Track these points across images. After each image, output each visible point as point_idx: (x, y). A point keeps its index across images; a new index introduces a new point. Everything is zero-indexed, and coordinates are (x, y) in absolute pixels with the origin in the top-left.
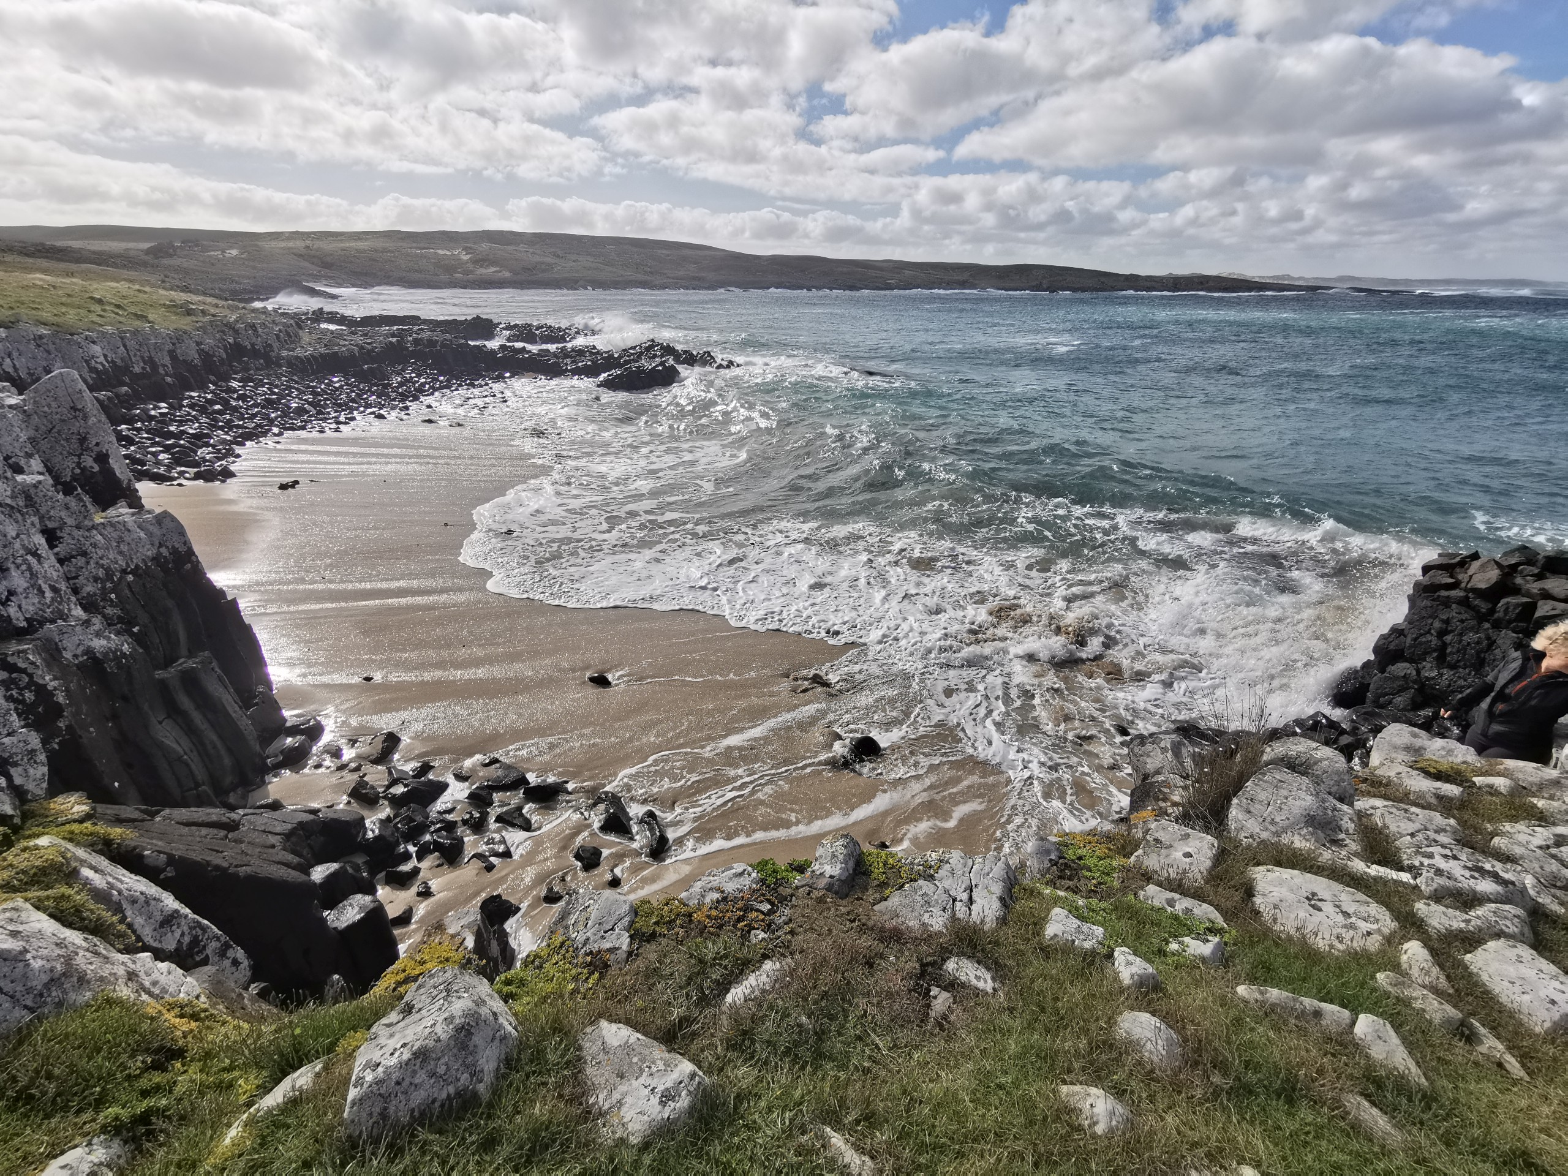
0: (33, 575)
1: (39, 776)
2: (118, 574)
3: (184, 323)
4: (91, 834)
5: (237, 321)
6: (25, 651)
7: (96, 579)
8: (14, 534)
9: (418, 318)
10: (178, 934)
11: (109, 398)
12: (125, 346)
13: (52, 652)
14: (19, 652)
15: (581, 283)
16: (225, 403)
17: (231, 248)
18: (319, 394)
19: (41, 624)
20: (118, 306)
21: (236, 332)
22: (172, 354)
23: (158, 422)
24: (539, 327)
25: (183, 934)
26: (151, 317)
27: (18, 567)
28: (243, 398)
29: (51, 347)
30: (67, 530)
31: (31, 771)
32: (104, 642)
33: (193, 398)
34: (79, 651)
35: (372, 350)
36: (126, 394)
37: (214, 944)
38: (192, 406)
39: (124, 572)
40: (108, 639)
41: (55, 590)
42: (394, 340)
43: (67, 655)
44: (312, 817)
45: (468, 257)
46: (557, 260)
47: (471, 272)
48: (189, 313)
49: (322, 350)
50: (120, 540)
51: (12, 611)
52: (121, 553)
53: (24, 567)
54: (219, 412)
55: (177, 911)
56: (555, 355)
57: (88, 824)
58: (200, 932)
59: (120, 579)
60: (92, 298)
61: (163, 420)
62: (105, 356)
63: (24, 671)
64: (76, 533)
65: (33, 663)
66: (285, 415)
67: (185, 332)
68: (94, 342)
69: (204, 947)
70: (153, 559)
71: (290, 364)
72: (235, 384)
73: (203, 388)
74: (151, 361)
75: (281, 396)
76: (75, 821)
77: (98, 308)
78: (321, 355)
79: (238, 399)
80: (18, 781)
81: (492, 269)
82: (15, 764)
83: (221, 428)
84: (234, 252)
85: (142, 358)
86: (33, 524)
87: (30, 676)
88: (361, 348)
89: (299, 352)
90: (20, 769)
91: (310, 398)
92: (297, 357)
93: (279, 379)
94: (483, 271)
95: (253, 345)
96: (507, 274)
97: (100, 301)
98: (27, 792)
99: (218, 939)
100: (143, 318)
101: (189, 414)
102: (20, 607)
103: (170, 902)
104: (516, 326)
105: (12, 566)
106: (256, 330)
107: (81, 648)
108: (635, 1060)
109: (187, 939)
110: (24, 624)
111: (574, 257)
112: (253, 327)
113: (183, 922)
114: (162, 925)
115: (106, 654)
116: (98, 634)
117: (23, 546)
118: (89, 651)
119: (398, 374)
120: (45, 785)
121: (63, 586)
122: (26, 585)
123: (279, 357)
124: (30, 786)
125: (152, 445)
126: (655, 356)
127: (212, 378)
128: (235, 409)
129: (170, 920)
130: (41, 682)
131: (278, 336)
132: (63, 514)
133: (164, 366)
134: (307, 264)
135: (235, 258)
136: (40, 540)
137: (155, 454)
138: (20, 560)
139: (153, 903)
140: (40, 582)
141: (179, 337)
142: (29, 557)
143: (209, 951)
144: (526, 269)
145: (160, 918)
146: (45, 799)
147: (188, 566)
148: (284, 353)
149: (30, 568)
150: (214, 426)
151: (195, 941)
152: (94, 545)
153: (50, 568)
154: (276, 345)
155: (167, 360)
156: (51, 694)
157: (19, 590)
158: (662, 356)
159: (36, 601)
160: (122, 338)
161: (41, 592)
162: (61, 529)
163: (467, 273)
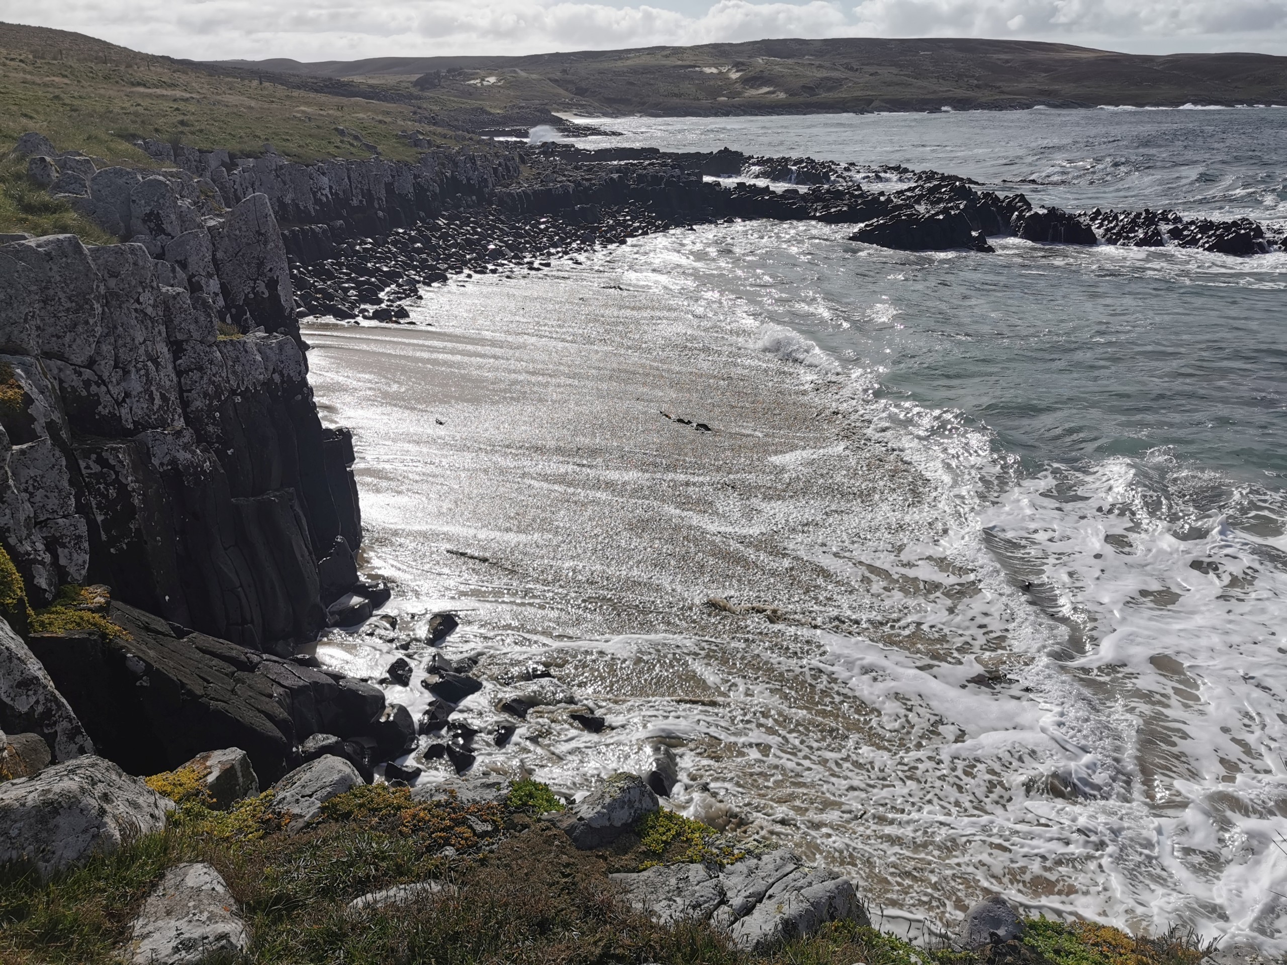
0: (149, 382)
1: (80, 562)
2: (226, 394)
3: (408, 154)
4: (95, 625)
5: (458, 153)
6: (116, 450)
7: (206, 395)
8: (141, 341)
9: (656, 151)
10: (33, 700)
11: (324, 231)
12: (349, 178)
13: (142, 456)
14: (113, 449)
15: (876, 104)
16: (426, 241)
17: (490, 75)
18: (522, 237)
19: (145, 429)
20: (356, 138)
21: (456, 164)
22: (389, 187)
23: (359, 258)
24: (798, 162)
25: (37, 702)
26: (380, 148)
27: (138, 371)
28: (444, 237)
29: (287, 178)
30: (192, 343)
31: (75, 555)
32: (188, 456)
33: (398, 234)
34: (165, 461)
35: (590, 188)
36: (340, 227)
37: (65, 724)
38: (394, 243)
39: (233, 392)
40: (193, 453)
41: (164, 398)
42: (615, 176)
43: (155, 462)
44: (331, 681)
45: (738, 74)
46: (850, 74)
47: (739, 94)
48: (417, 143)
49: (536, 187)
50: (237, 360)
51: (124, 411)
52: (234, 373)
53: (142, 372)
54: (419, 251)
55: (37, 678)
56: (804, 197)
57: (96, 615)
58: (54, 707)
59: (226, 399)
60: (336, 129)
61: (367, 255)
62: (331, 187)
63: (112, 467)
64: (199, 347)
65: (121, 462)
66: (480, 257)
67: (406, 164)
68: (324, 174)
69: (55, 723)
70: (263, 384)
71: (501, 202)
72: (441, 222)
73: (410, 225)
74: (368, 195)
75: (483, 236)
76: (89, 609)
77: (337, 139)
78: (535, 192)
79: (439, 238)
80: (63, 561)
81: (765, 89)
82: (64, 546)
83: (414, 268)
84: (492, 80)
85: (362, 190)
86: (160, 332)
87: (117, 473)
88: (578, 184)
89: (514, 189)
90: (66, 550)
91: (510, 240)
92: (510, 194)
93: (486, 217)
94: (754, 92)
95: (469, 179)
96: (782, 95)
97: (342, 133)
98: (68, 574)
99: (70, 721)
100: (371, 148)
101: (390, 251)
102: (131, 409)
103: (35, 667)
104: (770, 160)
105: (133, 370)
106: (474, 163)
107: (168, 457)
108: (191, 904)
109: (40, 709)
110: (131, 426)
111: (872, 69)
112: (472, 159)
113: (41, 690)
114: (20, 685)
115: (187, 468)
116: (186, 447)
117: (147, 351)
118: (174, 462)
119: (613, 216)
120: (84, 572)
121: (173, 396)
122: (141, 389)
123: (492, 194)
124: (72, 570)
125: (347, 281)
126: (940, 200)
127: (422, 214)
128: (434, 248)
129: (28, 683)
130: (124, 481)
131: (495, 170)
132: (192, 327)
133: (379, 199)
134: (561, 91)
135: (493, 86)
136: (163, 349)
137: (346, 290)
138: (140, 365)
139: (15, 661)
140: (153, 388)
141: (401, 167)
142: (149, 363)
143: (59, 728)
144: (806, 88)
145: (18, 678)
146: (80, 585)
147: (300, 397)
148: (498, 189)
149: (147, 374)
150: (407, 266)
151: (48, 713)
152: (211, 362)
153: (166, 376)
154: (491, 181)
155: (383, 194)
156: (129, 495)
157: (134, 393)
158: (950, 200)
159: (145, 406)
160: (348, 170)
161: (152, 399)
162: (187, 341)
163: (732, 95)
